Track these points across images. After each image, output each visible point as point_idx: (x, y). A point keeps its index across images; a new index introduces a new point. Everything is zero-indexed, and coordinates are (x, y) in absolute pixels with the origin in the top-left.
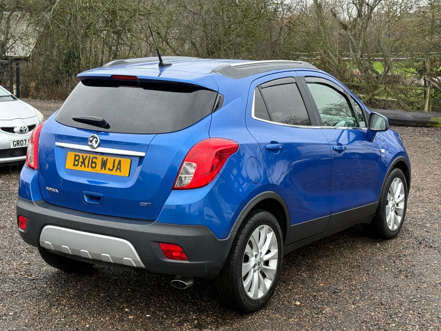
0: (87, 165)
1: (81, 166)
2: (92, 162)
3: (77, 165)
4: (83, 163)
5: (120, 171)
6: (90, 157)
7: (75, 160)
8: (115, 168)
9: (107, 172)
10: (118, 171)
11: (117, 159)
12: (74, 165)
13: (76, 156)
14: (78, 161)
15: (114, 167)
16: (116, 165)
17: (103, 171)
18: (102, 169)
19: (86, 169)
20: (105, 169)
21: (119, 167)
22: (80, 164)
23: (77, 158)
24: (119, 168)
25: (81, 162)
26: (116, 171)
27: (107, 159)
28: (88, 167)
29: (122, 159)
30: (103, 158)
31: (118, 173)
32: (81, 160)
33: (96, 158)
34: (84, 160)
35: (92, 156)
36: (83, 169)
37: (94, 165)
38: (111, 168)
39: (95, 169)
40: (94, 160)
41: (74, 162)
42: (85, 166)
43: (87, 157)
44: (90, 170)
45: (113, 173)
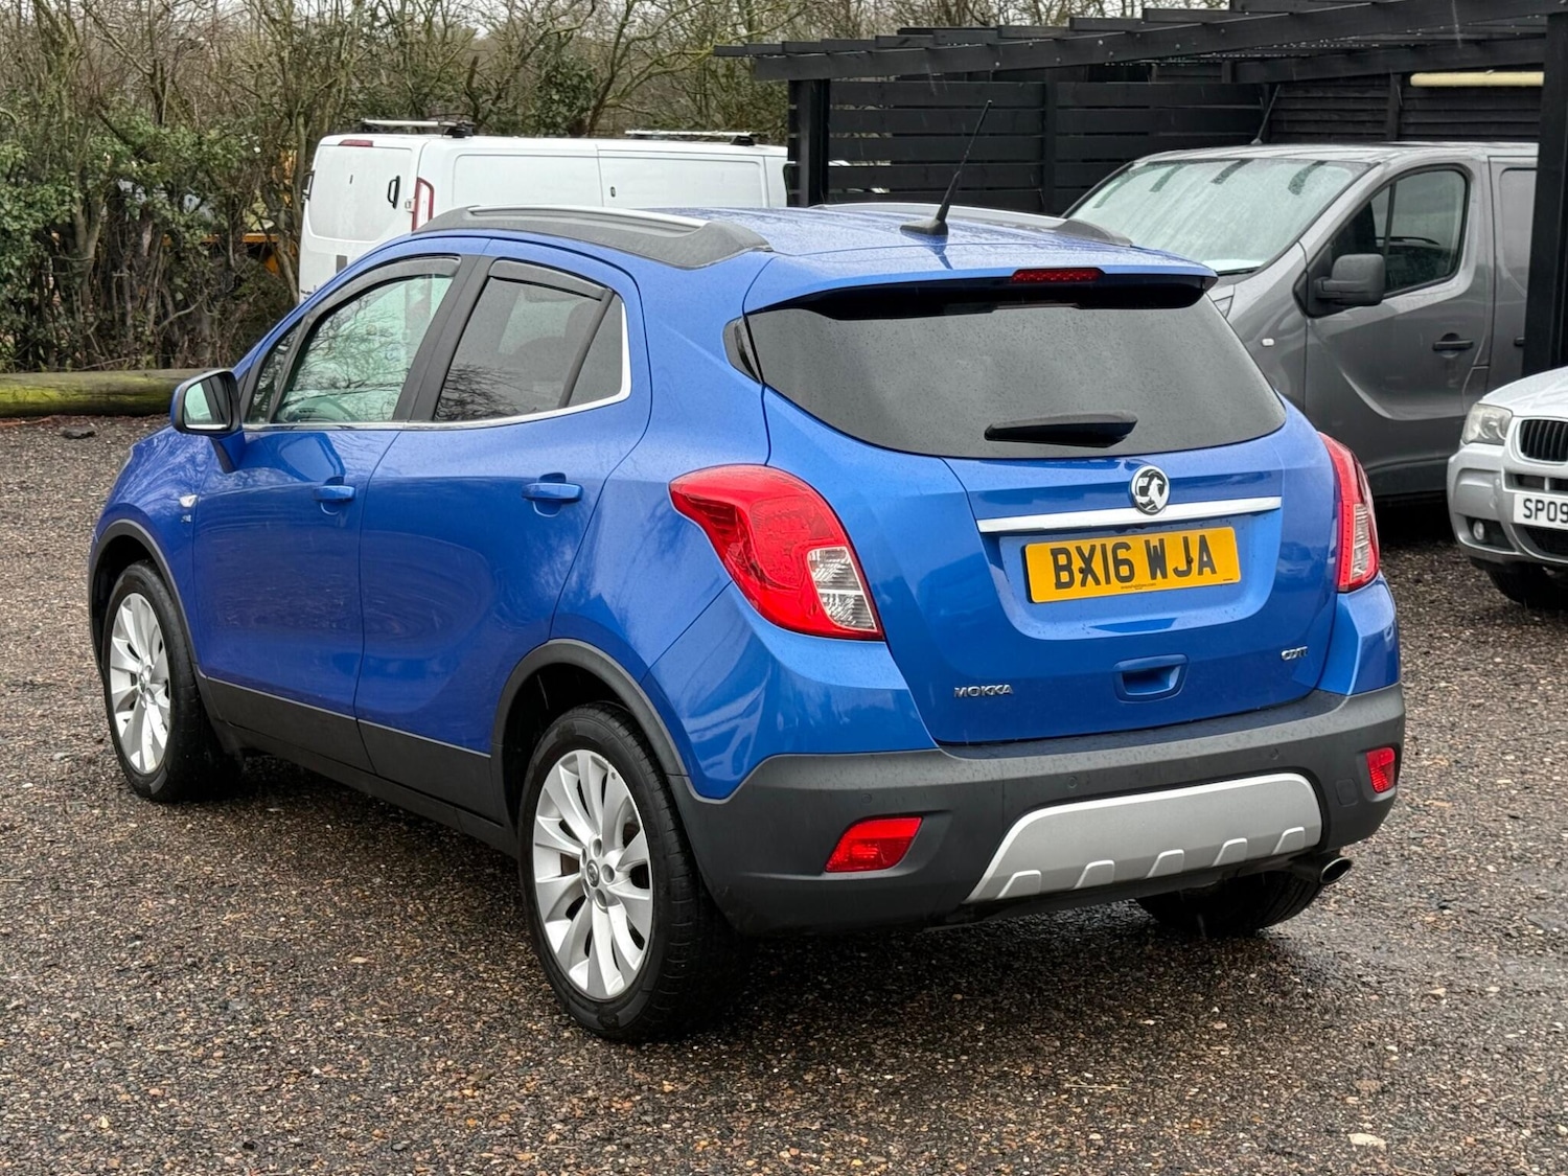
0: (1102, 578)
1: (1083, 583)
2: (1118, 563)
3: (1069, 585)
4: (1087, 571)
5: (1213, 571)
6: (1104, 547)
7: (1058, 569)
8: (1195, 566)
9: (1173, 582)
10: (1207, 570)
11: (1194, 536)
12: (1060, 585)
13: (1055, 553)
14: (1068, 568)
15: (1189, 562)
16: (1195, 554)
17: (1161, 584)
18: (1154, 576)
19: (1104, 590)
20: (1164, 576)
21: (1205, 559)
22: (1078, 577)
23: (1062, 560)
24: (1207, 563)
25: (1081, 571)
26: (1201, 572)
27: (1161, 541)
28: (1108, 581)
29: (1207, 532)
30: (1147, 543)
31: (1208, 579)
32: (1078, 563)
33: (1127, 547)
34: (1088, 561)
35: (1110, 542)
36: (1092, 590)
37: (1124, 571)
38: (1183, 567)
39: (1133, 583)
40: (1122, 554)
41: (1058, 577)
42: (1097, 582)
43: (1093, 549)
44: (1116, 588)
45: (1194, 580)
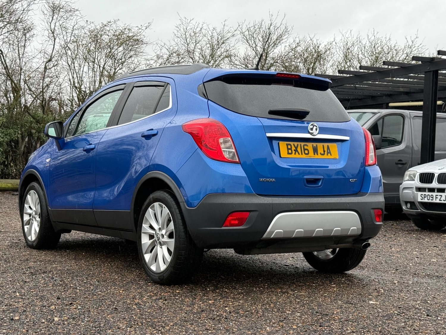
0: (300, 153)
1: (295, 154)
2: (305, 149)
3: (291, 153)
4: (296, 150)
5: (331, 155)
6: (301, 145)
7: (288, 149)
8: (326, 153)
9: (320, 156)
10: (329, 154)
11: (326, 145)
12: (288, 153)
13: (287, 145)
14: (291, 149)
15: (324, 151)
16: (326, 149)
17: (316, 156)
18: (314, 154)
19: (301, 156)
20: (317, 154)
21: (329, 151)
22: (294, 152)
23: (289, 147)
24: (329, 152)
25: (295, 150)
26: (327, 155)
27: (317, 145)
28: (302, 154)
29: (330, 144)
30: (313, 145)
31: (329, 156)
32: (293, 148)
33: (307, 146)
34: (296, 148)
35: (303, 144)
36: (297, 156)
37: (306, 152)
38: (323, 153)
39: (309, 155)
40: (306, 147)
41: (288, 151)
42: (299, 154)
43: (298, 145)
44: (304, 156)
45: (325, 156)
